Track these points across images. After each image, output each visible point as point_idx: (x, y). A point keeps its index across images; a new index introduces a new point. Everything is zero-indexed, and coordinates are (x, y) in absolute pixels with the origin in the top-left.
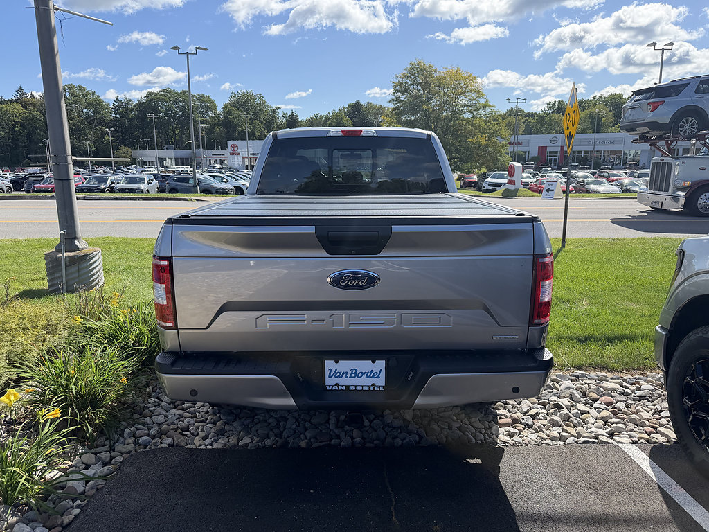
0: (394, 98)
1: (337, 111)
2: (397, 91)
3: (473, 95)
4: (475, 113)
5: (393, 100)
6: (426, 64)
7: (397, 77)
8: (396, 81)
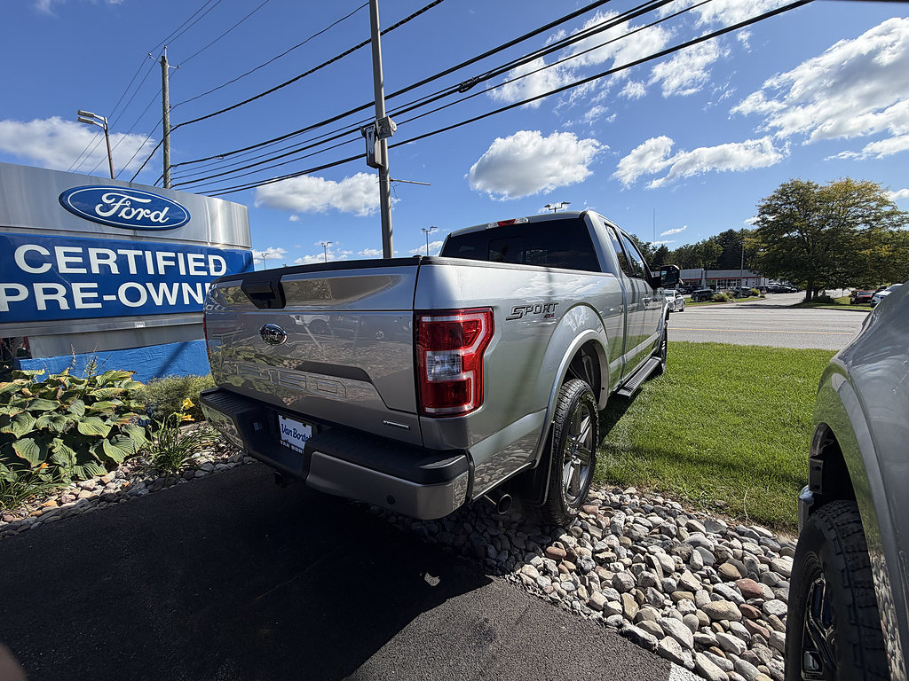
0: (759, 219)
1: (707, 240)
2: (764, 213)
3: (872, 204)
4: (874, 223)
5: (758, 222)
6: (804, 181)
7: (763, 200)
8: (763, 204)
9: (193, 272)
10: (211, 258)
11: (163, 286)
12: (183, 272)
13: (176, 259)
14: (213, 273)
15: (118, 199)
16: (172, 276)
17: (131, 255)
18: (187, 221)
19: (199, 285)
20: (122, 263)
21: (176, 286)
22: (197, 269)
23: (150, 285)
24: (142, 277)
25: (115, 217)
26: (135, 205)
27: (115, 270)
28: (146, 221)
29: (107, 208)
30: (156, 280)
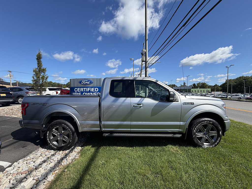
9: (93, 91)
10: (96, 88)
11: (88, 93)
12: (91, 91)
13: (90, 89)
14: (96, 91)
15: (84, 81)
16: (90, 92)
17: (85, 89)
18: (93, 83)
19: (93, 93)
20: (84, 90)
21: (90, 93)
22: (93, 90)
23: (87, 93)
24: (86, 92)
25: (83, 84)
26: (86, 82)
27: (83, 91)
28: (87, 84)
29: (83, 82)
30: (87, 92)
